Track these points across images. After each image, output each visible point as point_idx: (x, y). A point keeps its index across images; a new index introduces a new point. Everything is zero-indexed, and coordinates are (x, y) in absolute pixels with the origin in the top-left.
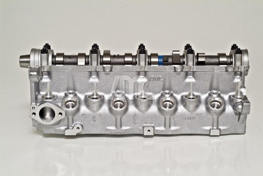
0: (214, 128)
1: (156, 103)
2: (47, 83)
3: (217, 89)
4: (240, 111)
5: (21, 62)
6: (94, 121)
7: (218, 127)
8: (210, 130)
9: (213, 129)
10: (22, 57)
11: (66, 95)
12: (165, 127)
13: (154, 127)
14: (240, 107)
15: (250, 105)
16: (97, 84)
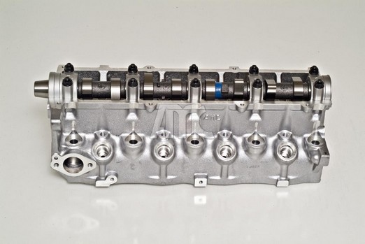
0: (283, 178)
1: (210, 147)
2: (71, 121)
3: (289, 129)
4: (316, 162)
5: (36, 91)
6: (133, 169)
7: (287, 177)
8: (277, 181)
9: (281, 180)
10: (37, 84)
11: (96, 138)
12: (221, 176)
13: (207, 177)
14: (316, 157)
15: (328, 158)
16: (136, 122)
